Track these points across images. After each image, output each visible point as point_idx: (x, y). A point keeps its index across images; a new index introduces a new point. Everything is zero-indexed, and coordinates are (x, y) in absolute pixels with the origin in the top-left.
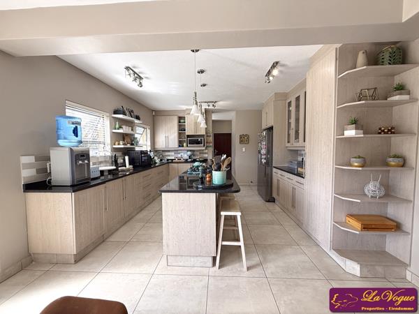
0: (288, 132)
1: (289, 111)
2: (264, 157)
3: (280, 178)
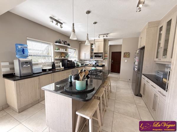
0: (158, 50)
1: (160, 35)
2: (136, 67)
3: (146, 83)
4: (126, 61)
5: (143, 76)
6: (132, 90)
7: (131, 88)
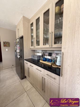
2: (19, 54)
3: (29, 67)
4: (7, 50)
5: (25, 61)
6: (17, 75)
7: (16, 73)
